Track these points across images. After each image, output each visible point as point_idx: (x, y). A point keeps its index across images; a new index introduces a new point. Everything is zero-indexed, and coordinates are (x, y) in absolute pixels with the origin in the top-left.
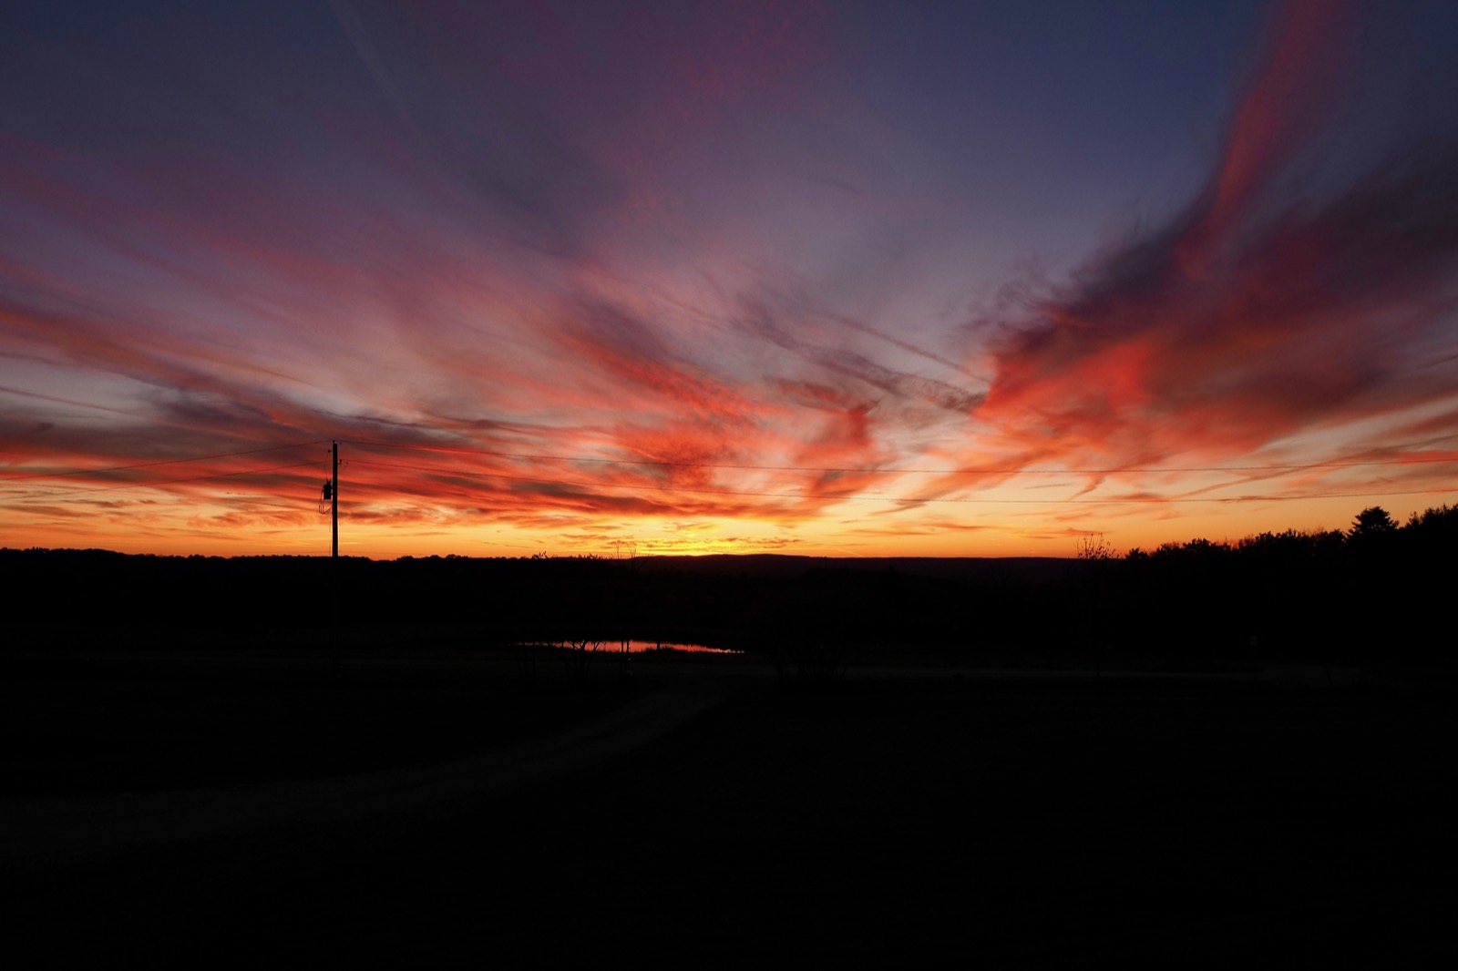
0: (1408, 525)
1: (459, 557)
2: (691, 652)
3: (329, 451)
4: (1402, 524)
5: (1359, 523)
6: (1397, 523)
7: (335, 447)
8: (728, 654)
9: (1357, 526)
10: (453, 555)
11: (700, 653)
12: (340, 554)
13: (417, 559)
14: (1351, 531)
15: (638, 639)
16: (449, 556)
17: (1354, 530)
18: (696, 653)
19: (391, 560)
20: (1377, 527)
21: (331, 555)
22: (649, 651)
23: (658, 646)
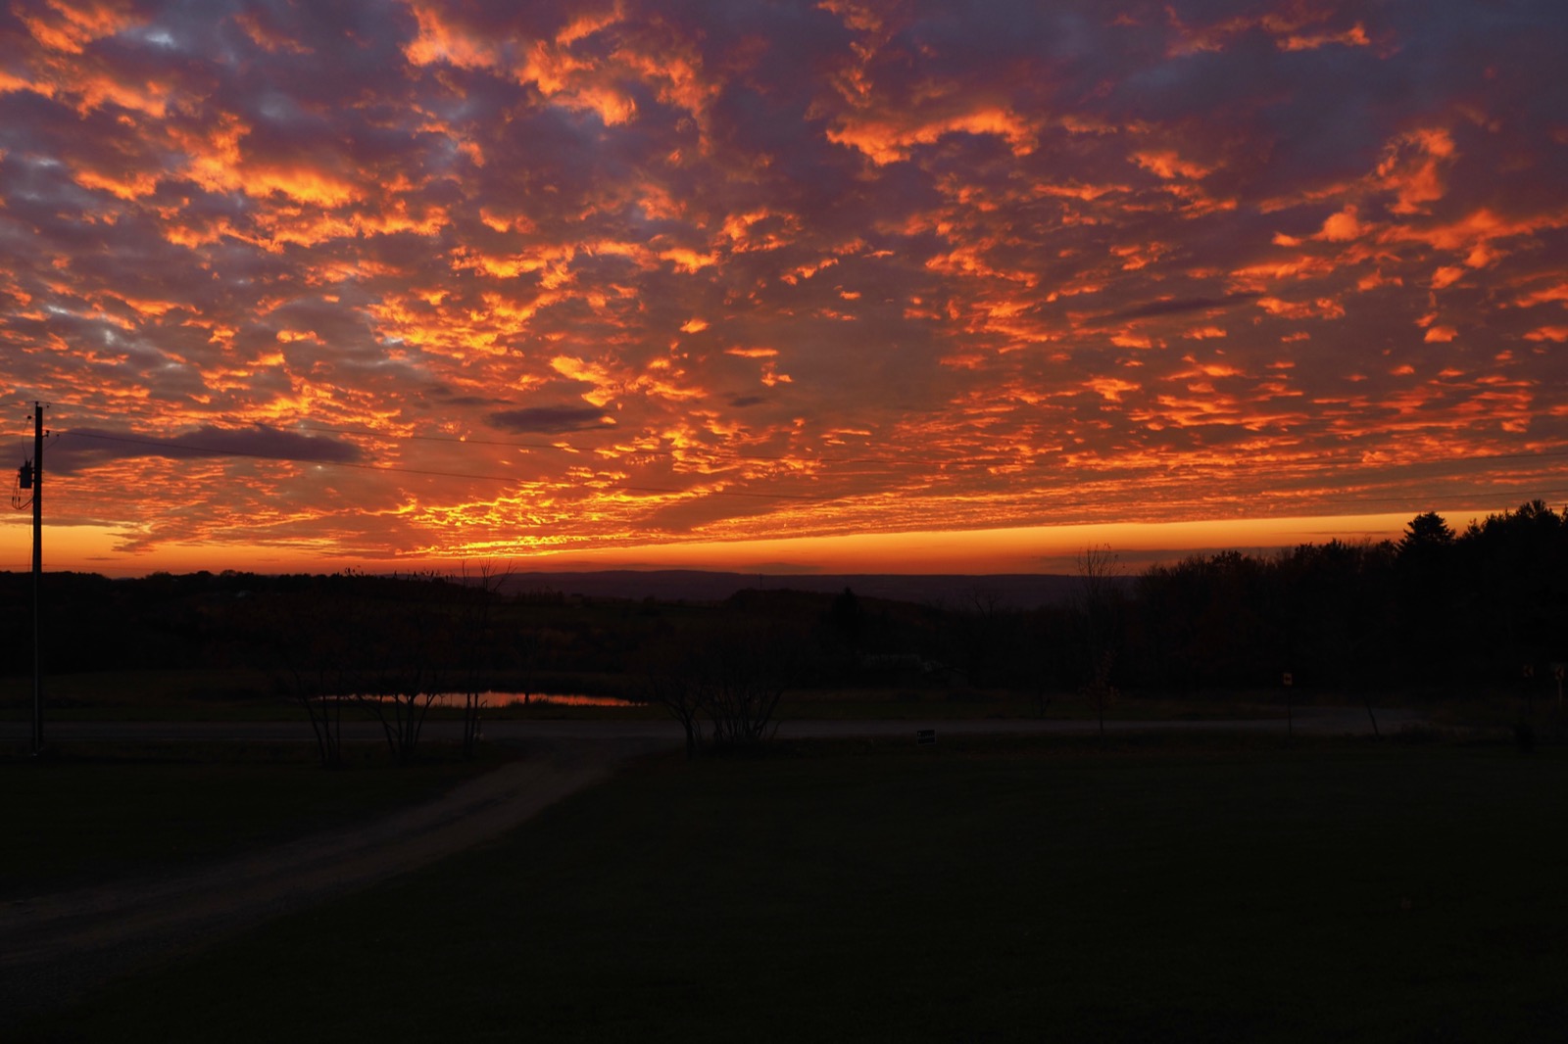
0: (1466, 534)
1: (240, 574)
2: (573, 707)
3: (29, 417)
4: (1459, 534)
5: (1411, 530)
6: (1453, 532)
7: (39, 412)
8: (625, 707)
9: (1410, 534)
10: (231, 571)
11: (587, 707)
12: (44, 569)
13: (176, 577)
14: (1402, 541)
15: (499, 688)
16: (225, 572)
17: (1406, 540)
18: (580, 707)
19: (137, 577)
20: (1431, 537)
21: (31, 570)
22: (514, 706)
23: (527, 698)
